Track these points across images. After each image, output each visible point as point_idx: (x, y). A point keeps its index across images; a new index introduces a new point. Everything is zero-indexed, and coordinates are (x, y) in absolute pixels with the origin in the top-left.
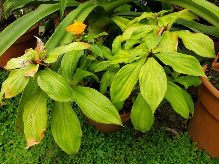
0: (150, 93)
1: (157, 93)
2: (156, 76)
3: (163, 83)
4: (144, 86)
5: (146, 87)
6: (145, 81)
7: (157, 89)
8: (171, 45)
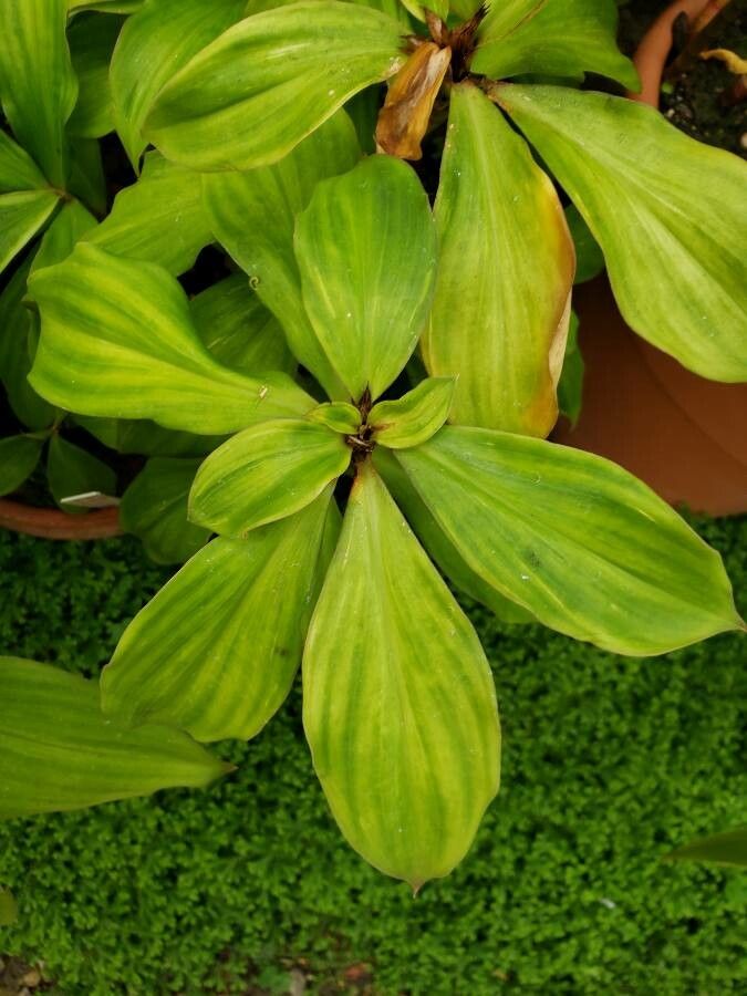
0: (393, 817)
1: (439, 809)
2: (421, 682)
3: (476, 735)
4: (349, 775)
5: (361, 781)
6: (349, 737)
7: (433, 779)
8: (510, 296)
